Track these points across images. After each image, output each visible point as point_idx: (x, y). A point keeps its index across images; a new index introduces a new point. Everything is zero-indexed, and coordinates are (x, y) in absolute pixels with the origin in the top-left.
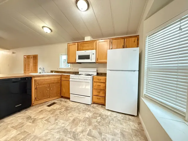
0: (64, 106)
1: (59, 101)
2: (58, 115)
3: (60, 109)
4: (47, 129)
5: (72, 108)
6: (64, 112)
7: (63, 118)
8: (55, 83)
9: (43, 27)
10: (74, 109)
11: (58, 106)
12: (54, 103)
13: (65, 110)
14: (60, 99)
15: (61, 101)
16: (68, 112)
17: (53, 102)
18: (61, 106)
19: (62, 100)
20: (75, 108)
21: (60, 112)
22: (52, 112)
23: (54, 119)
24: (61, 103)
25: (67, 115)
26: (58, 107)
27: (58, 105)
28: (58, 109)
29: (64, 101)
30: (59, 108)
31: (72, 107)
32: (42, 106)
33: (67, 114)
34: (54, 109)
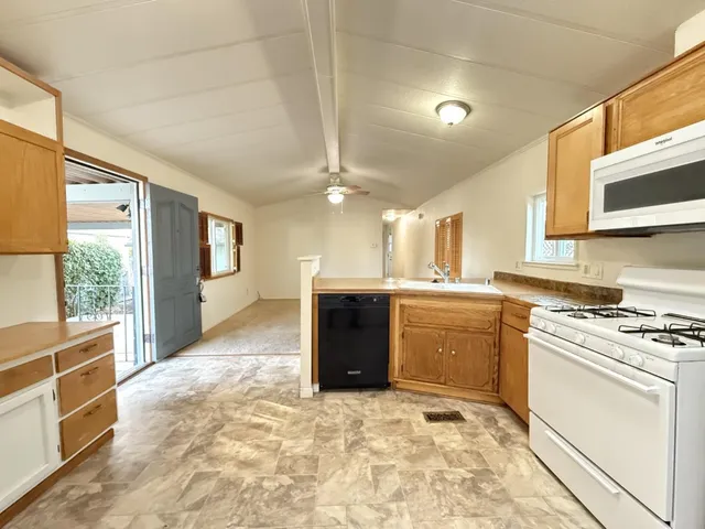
0: (479, 455)
1: (479, 421)
2: (421, 485)
3: (450, 463)
4: (348, 508)
5: (504, 497)
6: (453, 484)
7: (421, 516)
8: (473, 333)
9: (438, 108)
10: (510, 510)
11: (459, 437)
12: (454, 417)
13: (464, 480)
14: (493, 409)
15: (491, 421)
16: (471, 502)
17: (457, 407)
18: (466, 446)
19: (496, 422)
20: (518, 511)
21: (440, 476)
22: (414, 452)
23: (396, 488)
24: (482, 429)
25: (452, 513)
26: (453, 445)
27: (462, 434)
28: (445, 455)
29: (499, 429)
30: (453, 451)
31: (513, 492)
32: (414, 406)
33: (457, 509)
34: (433, 444)
